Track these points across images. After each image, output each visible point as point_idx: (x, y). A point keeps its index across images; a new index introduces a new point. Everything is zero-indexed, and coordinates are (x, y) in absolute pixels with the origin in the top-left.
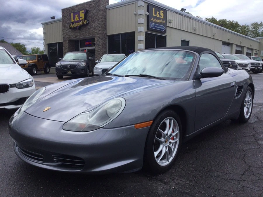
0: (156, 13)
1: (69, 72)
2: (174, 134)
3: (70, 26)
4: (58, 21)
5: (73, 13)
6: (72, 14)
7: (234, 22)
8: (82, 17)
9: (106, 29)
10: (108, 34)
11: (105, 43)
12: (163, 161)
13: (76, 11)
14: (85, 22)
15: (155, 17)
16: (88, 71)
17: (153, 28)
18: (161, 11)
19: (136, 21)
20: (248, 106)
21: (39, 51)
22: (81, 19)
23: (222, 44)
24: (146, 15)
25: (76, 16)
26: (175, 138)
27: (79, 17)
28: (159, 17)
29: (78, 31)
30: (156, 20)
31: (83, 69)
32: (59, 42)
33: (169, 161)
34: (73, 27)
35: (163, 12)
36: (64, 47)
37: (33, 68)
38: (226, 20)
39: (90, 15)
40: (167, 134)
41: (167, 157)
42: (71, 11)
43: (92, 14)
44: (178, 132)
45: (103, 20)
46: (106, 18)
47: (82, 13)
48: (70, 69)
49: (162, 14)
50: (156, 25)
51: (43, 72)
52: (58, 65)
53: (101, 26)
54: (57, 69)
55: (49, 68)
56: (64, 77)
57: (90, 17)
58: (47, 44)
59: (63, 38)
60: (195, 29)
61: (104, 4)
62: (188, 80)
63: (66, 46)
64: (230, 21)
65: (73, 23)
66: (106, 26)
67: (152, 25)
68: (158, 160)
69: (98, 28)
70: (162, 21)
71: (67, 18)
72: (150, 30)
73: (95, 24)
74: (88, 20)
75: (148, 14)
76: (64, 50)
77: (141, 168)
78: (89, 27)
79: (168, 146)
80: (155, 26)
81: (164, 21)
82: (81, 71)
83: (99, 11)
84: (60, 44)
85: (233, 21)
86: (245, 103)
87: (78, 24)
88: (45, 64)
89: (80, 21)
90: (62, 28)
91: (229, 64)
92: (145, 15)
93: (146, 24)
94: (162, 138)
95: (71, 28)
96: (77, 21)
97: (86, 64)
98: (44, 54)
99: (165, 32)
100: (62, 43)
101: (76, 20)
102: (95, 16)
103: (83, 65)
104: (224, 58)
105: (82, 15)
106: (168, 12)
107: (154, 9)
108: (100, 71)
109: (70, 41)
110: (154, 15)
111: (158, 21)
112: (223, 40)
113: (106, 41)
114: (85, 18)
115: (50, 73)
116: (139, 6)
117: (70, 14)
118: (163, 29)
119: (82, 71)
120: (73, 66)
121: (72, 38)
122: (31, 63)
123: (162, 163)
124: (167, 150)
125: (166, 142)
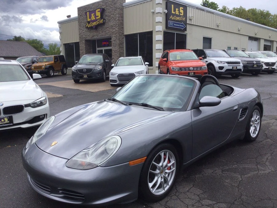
0: (175, 11)
1: (85, 76)
2: (169, 165)
3: (86, 26)
4: (74, 19)
5: (89, 11)
6: (88, 13)
7: (264, 12)
8: (98, 16)
9: (123, 28)
10: (126, 33)
11: (123, 43)
12: (159, 190)
13: (92, 10)
14: (101, 21)
15: (174, 15)
16: (104, 74)
17: (172, 26)
18: (181, 8)
19: (154, 20)
20: (256, 125)
21: (56, 47)
22: (97, 18)
23: (249, 39)
24: (165, 12)
25: (92, 15)
26: (172, 167)
27: (96, 16)
28: (178, 14)
29: (94, 31)
30: (175, 17)
31: (99, 73)
32: (76, 42)
33: (165, 189)
34: (89, 26)
35: (183, 8)
36: (80, 47)
37: (50, 70)
38: (256, 9)
39: (106, 14)
40: (162, 166)
41: (163, 186)
42: (88, 10)
43: (109, 13)
44: (174, 162)
45: (120, 18)
46: (122, 17)
47: (98, 11)
48: (86, 73)
49: (182, 11)
50: (176, 23)
51: (60, 73)
52: (74, 69)
53: (117, 25)
54: (73, 73)
55: (67, 69)
56: (81, 81)
57: (106, 16)
58: (64, 44)
59: (80, 37)
60: (218, 25)
61: (121, 2)
62: (186, 111)
63: (82, 47)
64: (260, 10)
65: (89, 22)
66: (123, 25)
67: (171, 23)
68: (153, 190)
69: (115, 27)
70: (182, 18)
71: (83, 17)
72: (168, 29)
73: (111, 24)
74: (105, 19)
75: (166, 11)
76: (81, 51)
77: (136, 199)
78: (105, 26)
79: (164, 176)
80: (174, 25)
81: (184, 18)
82: (97, 75)
83: (116, 10)
84: (77, 44)
85: (264, 10)
86: (252, 122)
87: (94, 24)
88: (62, 65)
89: (96, 20)
90: (78, 28)
91: (254, 63)
92: (163, 13)
93: (164, 23)
94: (157, 170)
95: (87, 27)
96: (94, 20)
97: (103, 68)
98: (61, 54)
99: (185, 30)
100: (78, 43)
101: (92, 19)
102: (111, 15)
103: (99, 68)
104: (248, 58)
105: (98, 14)
106: (188, 8)
107: (173, 6)
108: (115, 76)
109: (87, 41)
110: (173, 12)
111: (178, 18)
112: (249, 35)
113: (123, 41)
114: (102, 17)
115: (67, 74)
116: (156, 4)
117: (86, 13)
118: (183, 26)
119: (99, 75)
120: (89, 70)
121: (88, 38)
122: (48, 65)
123: (158, 192)
124: (163, 180)
125: (161, 173)
